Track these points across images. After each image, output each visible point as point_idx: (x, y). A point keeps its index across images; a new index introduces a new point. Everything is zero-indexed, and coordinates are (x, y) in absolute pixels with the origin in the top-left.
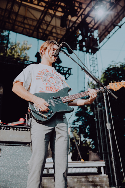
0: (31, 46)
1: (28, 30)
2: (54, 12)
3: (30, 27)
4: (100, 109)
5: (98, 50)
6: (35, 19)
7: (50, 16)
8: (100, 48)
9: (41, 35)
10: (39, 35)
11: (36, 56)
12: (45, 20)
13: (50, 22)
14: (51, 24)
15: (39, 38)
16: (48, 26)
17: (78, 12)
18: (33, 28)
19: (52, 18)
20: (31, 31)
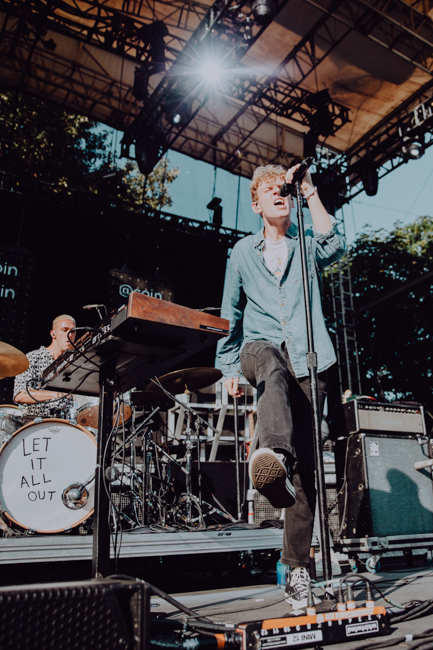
0: (178, 173)
1: (192, 143)
2: (266, 113)
3: (197, 136)
4: (350, 338)
5: (347, 201)
6: (211, 118)
7: (254, 119)
8: (351, 197)
9: (221, 155)
10: (218, 157)
11: (210, 206)
12: (237, 125)
13: (251, 132)
14: (253, 135)
15: (218, 163)
16: (244, 139)
17: (336, 126)
18: (207, 141)
19: (259, 124)
20: (200, 146)
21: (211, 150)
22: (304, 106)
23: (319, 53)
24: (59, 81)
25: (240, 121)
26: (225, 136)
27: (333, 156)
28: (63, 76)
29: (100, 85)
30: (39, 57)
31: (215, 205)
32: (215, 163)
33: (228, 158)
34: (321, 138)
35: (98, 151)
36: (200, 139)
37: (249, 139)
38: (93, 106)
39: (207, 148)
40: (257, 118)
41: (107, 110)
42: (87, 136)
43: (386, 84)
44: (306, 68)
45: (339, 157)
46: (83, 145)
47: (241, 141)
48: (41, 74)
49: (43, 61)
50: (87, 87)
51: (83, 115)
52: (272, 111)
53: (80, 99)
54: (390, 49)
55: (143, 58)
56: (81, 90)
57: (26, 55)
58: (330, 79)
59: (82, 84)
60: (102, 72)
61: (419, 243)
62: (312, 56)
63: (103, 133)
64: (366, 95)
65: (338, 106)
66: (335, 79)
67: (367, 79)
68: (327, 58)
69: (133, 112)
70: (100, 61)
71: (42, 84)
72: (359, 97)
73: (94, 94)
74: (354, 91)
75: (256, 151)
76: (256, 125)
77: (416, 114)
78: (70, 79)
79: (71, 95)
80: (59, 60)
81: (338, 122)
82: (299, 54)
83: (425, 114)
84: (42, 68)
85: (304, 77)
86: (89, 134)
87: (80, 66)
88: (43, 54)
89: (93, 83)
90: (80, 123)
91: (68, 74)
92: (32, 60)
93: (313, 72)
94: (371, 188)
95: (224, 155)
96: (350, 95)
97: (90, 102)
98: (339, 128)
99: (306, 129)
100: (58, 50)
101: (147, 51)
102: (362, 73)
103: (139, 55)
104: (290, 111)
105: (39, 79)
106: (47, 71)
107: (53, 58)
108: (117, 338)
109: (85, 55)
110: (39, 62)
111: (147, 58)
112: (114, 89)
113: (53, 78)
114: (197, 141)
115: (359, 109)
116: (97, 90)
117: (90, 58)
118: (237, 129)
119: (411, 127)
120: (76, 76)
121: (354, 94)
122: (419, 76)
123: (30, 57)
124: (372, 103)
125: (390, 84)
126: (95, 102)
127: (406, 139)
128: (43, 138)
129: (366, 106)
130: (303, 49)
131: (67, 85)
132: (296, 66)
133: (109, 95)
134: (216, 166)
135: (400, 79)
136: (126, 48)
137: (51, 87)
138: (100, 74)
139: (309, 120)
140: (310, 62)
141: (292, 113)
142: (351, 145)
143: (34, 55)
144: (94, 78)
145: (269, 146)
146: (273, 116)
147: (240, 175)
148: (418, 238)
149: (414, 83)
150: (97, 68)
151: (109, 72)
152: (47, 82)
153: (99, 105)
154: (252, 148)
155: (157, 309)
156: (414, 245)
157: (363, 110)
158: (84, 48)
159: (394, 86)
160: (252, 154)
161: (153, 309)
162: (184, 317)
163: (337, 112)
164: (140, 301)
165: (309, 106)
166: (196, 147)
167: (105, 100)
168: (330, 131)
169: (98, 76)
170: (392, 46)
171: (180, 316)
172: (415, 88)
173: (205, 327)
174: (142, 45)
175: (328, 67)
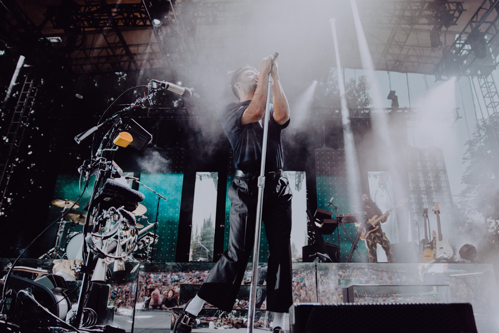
7: (403, 32)
8: (498, 64)
10: (389, 65)
11: (389, 98)
14: (406, 44)
15: (389, 68)
16: (402, 48)
17: (455, 18)
19: (408, 35)
21: (383, 62)
25: (396, 38)
26: (390, 50)
31: (392, 96)
33: (395, 63)
37: (405, 47)
39: (380, 61)
47: (400, 50)
65: (452, 3)
75: (415, 53)
76: (406, 37)
81: (457, 14)
99: (431, 27)
118: (396, 43)
134: (389, 71)
139: (431, 20)
141: (419, 20)
147: (407, 72)
154: (411, 52)
163: (452, 7)
165: (430, 10)
168: (451, 22)
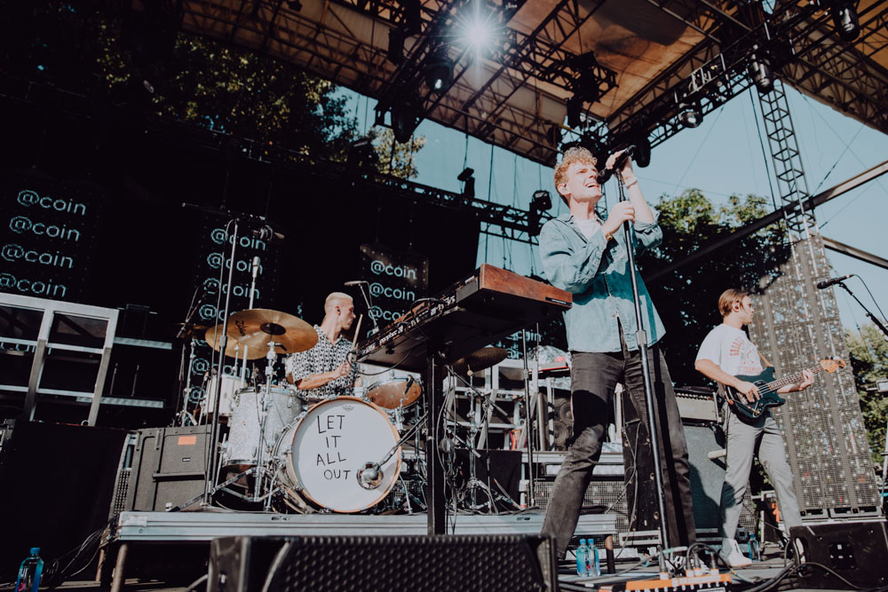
0: (425, 141)
2: (524, 76)
7: (510, 84)
9: (473, 122)
10: (470, 125)
11: (461, 178)
12: (492, 90)
13: (507, 98)
14: (508, 101)
15: (470, 131)
16: (499, 105)
17: (601, 91)
18: (458, 106)
19: (516, 89)
20: (451, 112)
21: (462, 117)
22: (568, 70)
23: (583, 12)
24: (303, 43)
25: (494, 85)
26: (478, 102)
27: (593, 124)
28: (307, 39)
29: (345, 48)
30: (283, 18)
31: (467, 176)
32: (467, 131)
33: (480, 126)
34: (586, 105)
35: (336, 118)
36: (450, 105)
37: (504, 105)
38: (338, 69)
39: (458, 115)
40: (513, 83)
41: (351, 74)
42: (324, 101)
43: (653, 45)
44: (568, 28)
45: (600, 124)
46: (320, 110)
47: (495, 107)
48: (284, 36)
49: (286, 23)
50: (332, 50)
51: (325, 79)
52: (531, 74)
53: (324, 63)
54: (660, 8)
55: (397, 20)
56: (325, 52)
57: (269, 16)
58: (593, 40)
59: (327, 47)
60: (348, 33)
61: (686, 218)
62: (575, 16)
63: (342, 99)
64: (632, 57)
65: (604, 69)
66: (597, 40)
67: (633, 40)
68: (591, 18)
69: (380, 75)
70: (345, 22)
71: (284, 46)
72: (624, 59)
73: (339, 57)
74: (618, 53)
75: (510, 117)
76: (512, 90)
77: (694, 78)
78: (313, 41)
79: (315, 59)
80: (302, 21)
81: (604, 86)
82: (561, 13)
83: (704, 79)
84: (286, 30)
85: (566, 38)
86: (327, 99)
87: (325, 27)
88: (287, 15)
89: (339, 45)
90: (321, 88)
91: (312, 36)
92: (276, 22)
93: (577, 32)
94: (643, 158)
95: (476, 122)
96: (614, 57)
97: (334, 66)
98: (604, 93)
99: (570, 95)
100: (303, 12)
101: (401, 12)
102: (627, 33)
103: (393, 17)
104: (552, 76)
105: (281, 41)
106: (291, 33)
107: (297, 19)
108: (462, 310)
109: (329, 16)
110: (283, 24)
111: (401, 19)
112: (360, 52)
113: (297, 40)
114: (447, 107)
115: (623, 72)
116: (342, 53)
117: (335, 19)
118: (491, 94)
119: (688, 93)
120: (321, 38)
121: (619, 56)
122: (690, 36)
123: (274, 19)
124: (638, 65)
125: (658, 44)
126: (341, 66)
127: (682, 105)
128: (282, 104)
129: (631, 69)
130: (565, 7)
131: (311, 48)
132: (557, 26)
133: (354, 57)
134: (468, 134)
135: (668, 40)
136: (380, 8)
137: (294, 50)
138: (345, 36)
139: (574, 85)
140: (573, 22)
141: (554, 78)
142: (614, 111)
143: (278, 16)
144: (340, 40)
145: (525, 113)
146: (531, 81)
147: (493, 143)
148: (685, 213)
149: (685, 44)
150: (342, 29)
151: (356, 35)
152: (290, 45)
153: (344, 70)
154: (506, 114)
155: (506, 280)
156: (681, 221)
157: (628, 73)
158: (329, 8)
159: (662, 46)
160: (507, 121)
161: (504, 280)
162: (531, 289)
163: (603, 75)
164: (492, 273)
165: (572, 69)
166: (446, 112)
167: (350, 64)
168: (595, 96)
169: (343, 38)
170: (662, 5)
171: (527, 288)
172: (685, 49)
173: (550, 299)
174: (397, 5)
175: (591, 27)
